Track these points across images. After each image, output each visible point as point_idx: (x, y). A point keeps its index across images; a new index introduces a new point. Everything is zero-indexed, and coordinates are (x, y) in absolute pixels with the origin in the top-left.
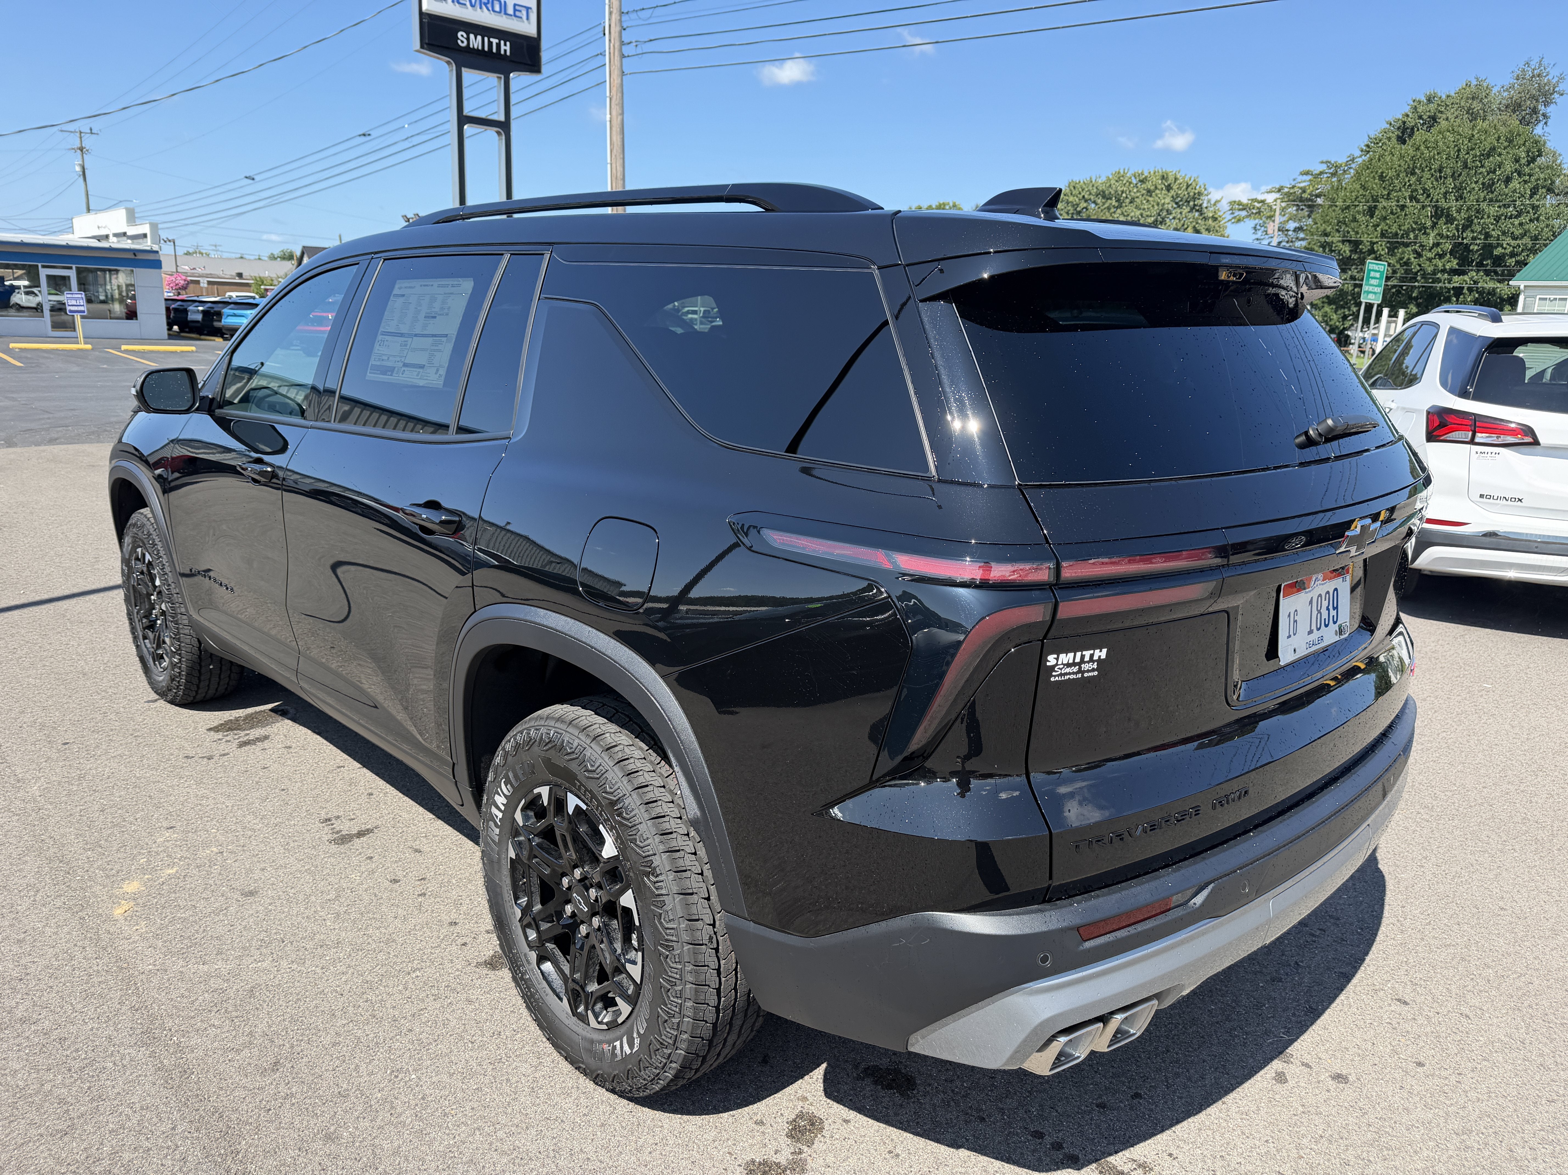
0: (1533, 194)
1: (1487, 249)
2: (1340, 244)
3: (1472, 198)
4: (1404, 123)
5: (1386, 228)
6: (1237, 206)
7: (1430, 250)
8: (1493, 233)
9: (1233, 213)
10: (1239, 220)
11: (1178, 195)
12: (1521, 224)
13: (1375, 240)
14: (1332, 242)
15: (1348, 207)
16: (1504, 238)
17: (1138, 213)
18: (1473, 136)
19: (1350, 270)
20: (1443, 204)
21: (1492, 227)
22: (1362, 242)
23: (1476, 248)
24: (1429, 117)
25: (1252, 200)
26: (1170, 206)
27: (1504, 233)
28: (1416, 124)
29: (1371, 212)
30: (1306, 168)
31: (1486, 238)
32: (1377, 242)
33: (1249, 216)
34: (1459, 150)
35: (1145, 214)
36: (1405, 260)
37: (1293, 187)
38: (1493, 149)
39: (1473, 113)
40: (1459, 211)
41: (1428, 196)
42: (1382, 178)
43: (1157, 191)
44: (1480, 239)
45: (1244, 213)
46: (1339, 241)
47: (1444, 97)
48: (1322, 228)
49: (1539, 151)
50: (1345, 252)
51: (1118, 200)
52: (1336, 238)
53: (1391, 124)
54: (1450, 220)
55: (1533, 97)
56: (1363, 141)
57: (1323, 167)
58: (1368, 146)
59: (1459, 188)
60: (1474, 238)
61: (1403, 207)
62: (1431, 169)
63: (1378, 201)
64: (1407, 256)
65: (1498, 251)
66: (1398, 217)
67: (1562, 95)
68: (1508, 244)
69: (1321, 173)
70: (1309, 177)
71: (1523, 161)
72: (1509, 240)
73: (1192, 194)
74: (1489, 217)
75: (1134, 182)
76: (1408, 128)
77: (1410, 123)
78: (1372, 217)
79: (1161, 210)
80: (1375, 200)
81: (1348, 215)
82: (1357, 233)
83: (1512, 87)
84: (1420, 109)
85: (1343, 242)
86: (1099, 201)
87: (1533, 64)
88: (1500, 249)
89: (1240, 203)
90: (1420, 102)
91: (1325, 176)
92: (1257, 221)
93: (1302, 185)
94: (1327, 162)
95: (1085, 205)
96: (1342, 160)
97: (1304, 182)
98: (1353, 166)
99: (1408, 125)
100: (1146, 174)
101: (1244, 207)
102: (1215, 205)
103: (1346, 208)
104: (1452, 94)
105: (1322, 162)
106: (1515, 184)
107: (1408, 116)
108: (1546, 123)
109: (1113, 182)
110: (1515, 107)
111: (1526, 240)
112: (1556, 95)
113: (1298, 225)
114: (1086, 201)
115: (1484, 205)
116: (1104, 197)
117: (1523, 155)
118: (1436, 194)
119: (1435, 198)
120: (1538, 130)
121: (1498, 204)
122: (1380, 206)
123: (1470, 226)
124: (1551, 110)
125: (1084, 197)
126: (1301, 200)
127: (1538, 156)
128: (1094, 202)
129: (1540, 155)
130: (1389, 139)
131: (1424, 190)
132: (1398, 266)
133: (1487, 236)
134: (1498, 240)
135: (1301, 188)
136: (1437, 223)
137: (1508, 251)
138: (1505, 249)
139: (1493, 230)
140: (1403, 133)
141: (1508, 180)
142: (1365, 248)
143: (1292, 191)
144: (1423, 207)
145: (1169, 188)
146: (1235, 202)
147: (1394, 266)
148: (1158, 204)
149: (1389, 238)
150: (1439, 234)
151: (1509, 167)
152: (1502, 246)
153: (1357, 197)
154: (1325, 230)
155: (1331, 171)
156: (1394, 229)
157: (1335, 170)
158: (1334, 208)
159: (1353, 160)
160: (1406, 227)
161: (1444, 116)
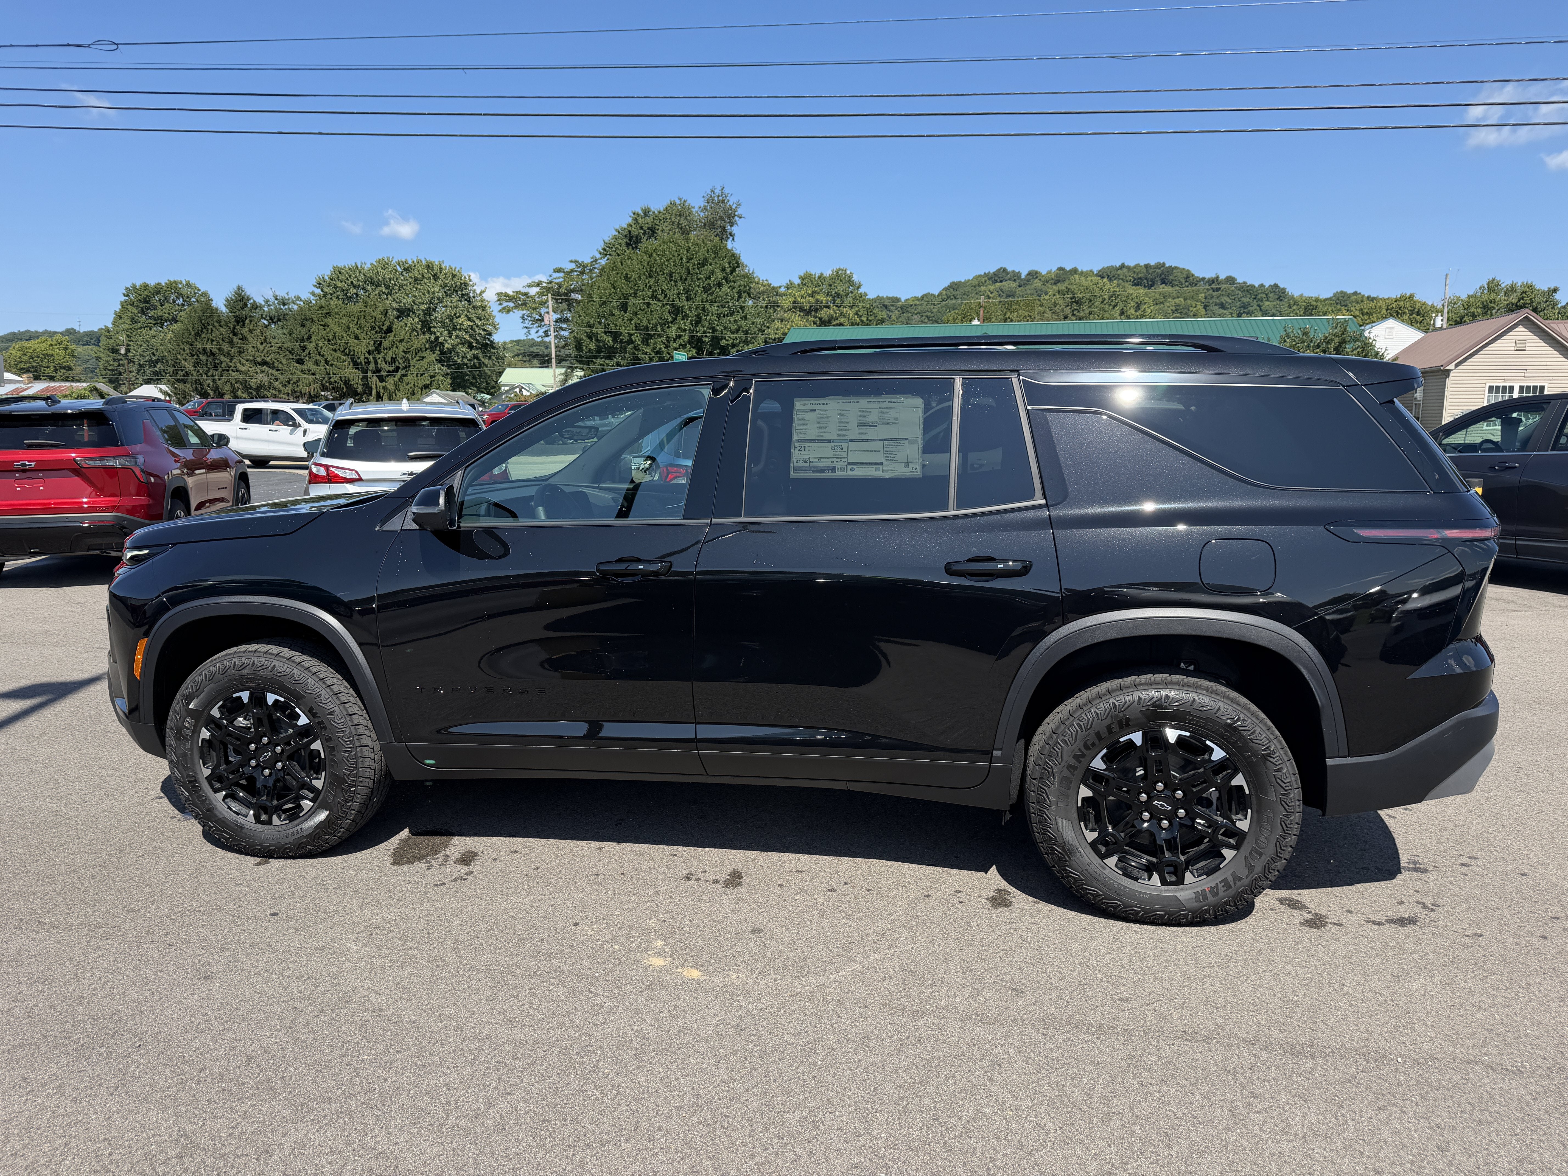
0: (740, 297)
1: (716, 340)
2: (603, 335)
3: (698, 299)
4: (630, 232)
5: (639, 322)
6: (503, 297)
7: (675, 341)
8: (718, 328)
9: (501, 304)
10: (508, 311)
11: (445, 285)
12: (735, 321)
13: (632, 332)
14: (597, 333)
15: (604, 303)
16: (725, 332)
17: (410, 300)
18: (690, 248)
19: (615, 357)
20: (678, 303)
21: (716, 323)
22: (621, 333)
23: (707, 340)
24: (649, 228)
25: (517, 292)
26: (440, 294)
27: (725, 328)
28: (639, 233)
29: (624, 307)
30: (559, 266)
31: (713, 332)
32: (633, 334)
33: (517, 307)
34: (681, 259)
35: (417, 301)
36: (657, 349)
37: (551, 282)
38: (706, 259)
39: (682, 227)
40: (690, 309)
41: (666, 296)
42: (627, 278)
43: (425, 280)
44: (709, 332)
45: (511, 304)
46: (602, 332)
47: (656, 212)
48: (586, 320)
49: (737, 263)
50: (608, 341)
51: (387, 287)
52: (599, 330)
53: (619, 232)
54: (686, 317)
55: (721, 218)
56: (600, 246)
57: (573, 266)
58: (604, 249)
59: (687, 291)
60: (705, 332)
61: (648, 304)
62: (664, 274)
63: (628, 299)
64: (658, 347)
65: (723, 343)
66: (646, 313)
67: (741, 218)
68: (729, 337)
69: (572, 271)
70: (562, 275)
71: (728, 270)
72: (729, 334)
73: (458, 284)
74: (712, 315)
75: (399, 269)
76: (633, 237)
77: (635, 231)
78: (626, 312)
79: (432, 298)
80: (626, 298)
81: (606, 309)
82: (616, 326)
83: (705, 208)
84: (640, 221)
85: (605, 333)
86: (369, 288)
87: (718, 192)
88: (724, 341)
89: (506, 295)
90: (638, 215)
91: (575, 273)
92: (525, 312)
93: (557, 281)
94: (576, 262)
95: (355, 291)
96: (587, 260)
97: (559, 278)
98: (596, 266)
99: (633, 234)
100: (410, 263)
101: (510, 298)
102: (480, 294)
103: (603, 304)
104: (662, 210)
105: (571, 261)
106: (725, 288)
107: (631, 226)
108: (733, 239)
109: (379, 270)
110: (710, 225)
111: (741, 334)
112: (736, 218)
113: (559, 316)
114: (355, 287)
115: (707, 305)
116: (372, 283)
117: (727, 265)
118: (672, 293)
119: (671, 297)
120: (730, 244)
121: (716, 304)
122: (630, 303)
123: (700, 322)
124: (735, 229)
125: (352, 283)
126: (559, 294)
127: (737, 267)
128: (363, 288)
129: (738, 267)
130: (620, 244)
131: (662, 290)
132: (653, 355)
133: (714, 330)
134: (722, 333)
135: (557, 284)
136: (676, 319)
137: (730, 342)
138: (728, 340)
139: (717, 325)
140: (630, 240)
141: (720, 285)
142: (625, 338)
143: (550, 286)
144: (664, 305)
145: (436, 278)
146: (502, 293)
147: (650, 354)
148: (429, 293)
149: (641, 330)
150: (679, 328)
151: (719, 275)
152: (725, 338)
153: (610, 295)
154: (589, 322)
155: (579, 270)
156: (645, 323)
157: (583, 268)
158: (592, 302)
159: (596, 261)
160: (654, 322)
161: (660, 228)
